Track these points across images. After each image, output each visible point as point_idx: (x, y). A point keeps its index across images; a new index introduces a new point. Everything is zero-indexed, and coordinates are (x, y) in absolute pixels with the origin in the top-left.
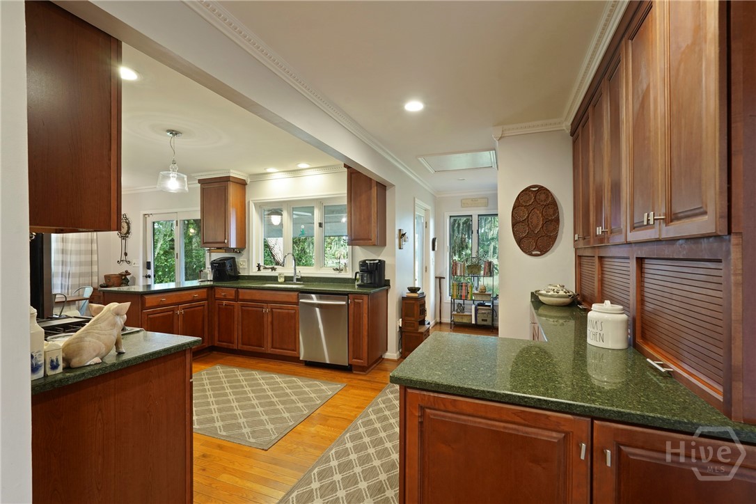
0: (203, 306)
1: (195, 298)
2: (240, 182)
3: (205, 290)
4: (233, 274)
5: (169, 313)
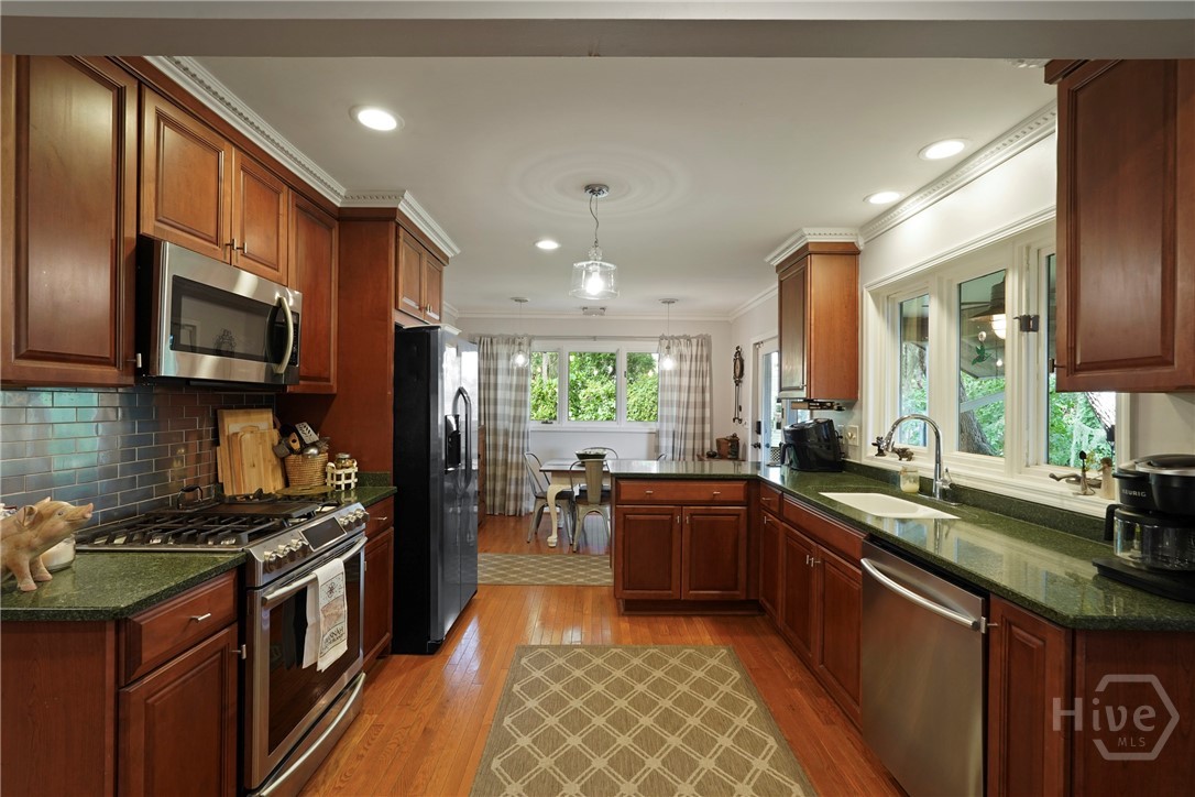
0: (738, 515)
1: (717, 498)
2: (840, 249)
3: (741, 485)
4: (831, 458)
5: (663, 517)
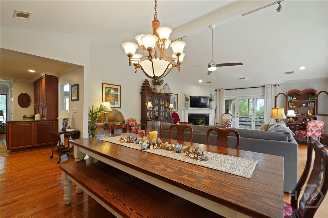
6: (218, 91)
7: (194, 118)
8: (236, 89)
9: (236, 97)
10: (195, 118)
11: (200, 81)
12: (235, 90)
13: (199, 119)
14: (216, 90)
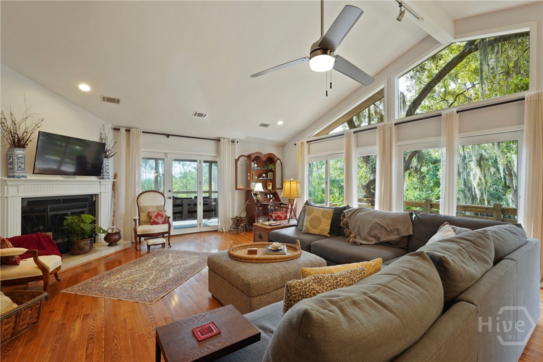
6: (123, 131)
7: (50, 213)
8: (168, 136)
9: (166, 154)
10: (53, 213)
11: (84, 87)
12: (165, 137)
13: (69, 213)
14: (117, 129)
